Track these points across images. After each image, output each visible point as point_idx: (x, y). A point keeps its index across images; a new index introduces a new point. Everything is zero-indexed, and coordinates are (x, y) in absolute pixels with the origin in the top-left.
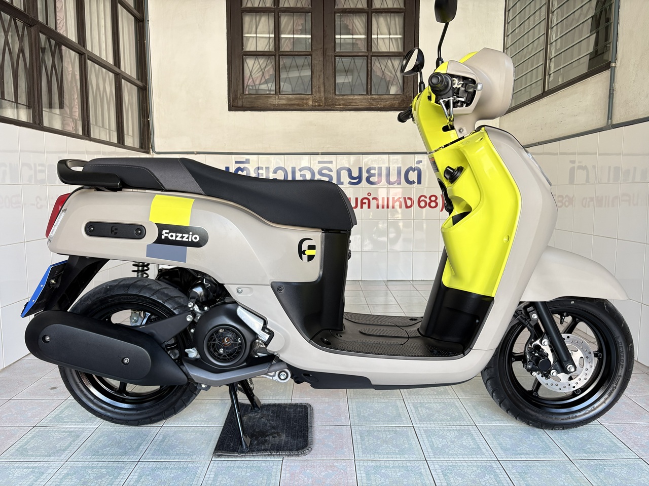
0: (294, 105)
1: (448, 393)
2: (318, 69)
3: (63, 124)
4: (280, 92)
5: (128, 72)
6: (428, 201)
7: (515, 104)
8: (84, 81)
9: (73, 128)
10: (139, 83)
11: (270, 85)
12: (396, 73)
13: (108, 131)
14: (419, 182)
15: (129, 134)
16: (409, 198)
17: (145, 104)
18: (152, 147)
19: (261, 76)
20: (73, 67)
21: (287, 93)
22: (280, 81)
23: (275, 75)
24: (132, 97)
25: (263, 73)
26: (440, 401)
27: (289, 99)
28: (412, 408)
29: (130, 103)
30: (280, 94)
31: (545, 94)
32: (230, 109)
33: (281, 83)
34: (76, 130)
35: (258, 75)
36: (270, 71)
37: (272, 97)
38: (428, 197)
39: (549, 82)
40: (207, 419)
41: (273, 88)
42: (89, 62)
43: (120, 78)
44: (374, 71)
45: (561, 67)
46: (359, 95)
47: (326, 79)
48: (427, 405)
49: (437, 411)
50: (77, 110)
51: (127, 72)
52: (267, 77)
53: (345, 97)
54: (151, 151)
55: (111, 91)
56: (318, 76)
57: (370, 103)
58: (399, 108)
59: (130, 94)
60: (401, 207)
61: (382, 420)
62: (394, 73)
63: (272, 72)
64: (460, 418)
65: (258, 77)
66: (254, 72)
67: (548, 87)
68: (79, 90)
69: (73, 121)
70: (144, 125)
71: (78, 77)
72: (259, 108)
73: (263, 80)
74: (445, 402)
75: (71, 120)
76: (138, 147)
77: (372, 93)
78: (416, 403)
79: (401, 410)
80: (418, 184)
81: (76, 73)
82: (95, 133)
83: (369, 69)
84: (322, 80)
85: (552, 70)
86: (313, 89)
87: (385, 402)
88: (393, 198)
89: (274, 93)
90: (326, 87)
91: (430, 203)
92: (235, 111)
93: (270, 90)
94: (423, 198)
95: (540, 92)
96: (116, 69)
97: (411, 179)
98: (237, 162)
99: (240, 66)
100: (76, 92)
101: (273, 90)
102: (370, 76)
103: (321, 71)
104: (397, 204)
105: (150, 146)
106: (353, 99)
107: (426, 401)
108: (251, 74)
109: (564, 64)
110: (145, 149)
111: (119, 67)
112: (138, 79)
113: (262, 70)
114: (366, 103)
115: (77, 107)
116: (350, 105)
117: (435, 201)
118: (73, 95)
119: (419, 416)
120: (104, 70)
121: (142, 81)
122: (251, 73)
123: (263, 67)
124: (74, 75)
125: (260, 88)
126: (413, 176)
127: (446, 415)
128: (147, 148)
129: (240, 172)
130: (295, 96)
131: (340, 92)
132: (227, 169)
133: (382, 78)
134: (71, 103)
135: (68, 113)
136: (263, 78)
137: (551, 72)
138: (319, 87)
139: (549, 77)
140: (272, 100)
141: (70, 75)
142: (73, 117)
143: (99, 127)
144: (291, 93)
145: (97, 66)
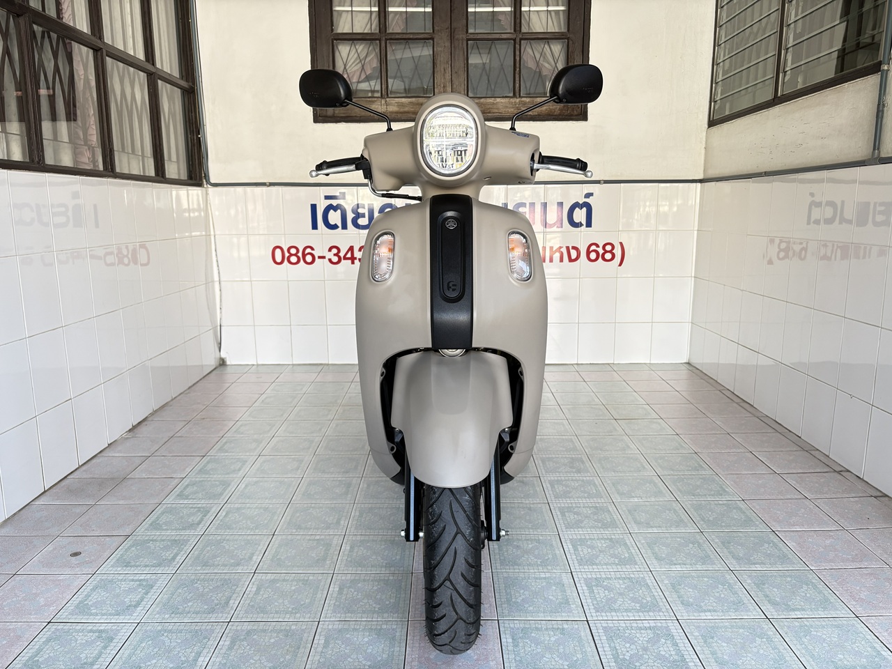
0: (408, 112)
1: (635, 561)
2: (442, 59)
3: (76, 154)
4: (388, 95)
5: (167, 69)
6: (601, 251)
7: (730, 110)
8: (103, 90)
9: (89, 158)
10: (183, 83)
11: (373, 83)
12: (556, 64)
13: (141, 158)
14: (589, 224)
15: (173, 160)
16: (574, 248)
17: (193, 114)
18: (205, 176)
19: (360, 70)
20: (86, 69)
21: (398, 95)
22: (387, 78)
23: (381, 69)
24: (174, 103)
25: (363, 66)
26: (623, 576)
27: (402, 105)
28: (585, 588)
29: (172, 114)
30: (388, 97)
31: (776, 100)
32: (316, 121)
33: (389, 80)
34: (94, 162)
35: (356, 68)
36: (373, 62)
37: (376, 101)
38: (601, 246)
39: (783, 83)
40: (293, 609)
41: (378, 88)
42: (109, 60)
43: (154, 79)
44: (524, 61)
45: (803, 63)
46: (503, 97)
47: (454, 75)
48: (605, 583)
49: (621, 594)
50: (95, 132)
51: (165, 70)
52: (369, 72)
53: (482, 100)
54: (205, 183)
55: (143, 98)
56: (442, 70)
57: (518, 108)
58: (561, 117)
59: (171, 99)
60: (561, 260)
61: (542, 609)
62: (553, 63)
63: (375, 64)
64: (654, 607)
65: (355, 72)
66: (349, 65)
67: (783, 90)
68: (96, 103)
69: (89, 149)
70: (193, 145)
71: (93, 83)
72: (358, 119)
73: (363, 76)
74: (632, 578)
75: (87, 147)
76: (186, 178)
77: (521, 95)
78: (590, 579)
79: (568, 593)
80: (587, 226)
81: (90, 78)
82: (122, 164)
83: (518, 58)
84: (448, 76)
85: (789, 67)
86: (435, 90)
87: (545, 578)
88: (551, 248)
89: (379, 95)
90: (455, 86)
91: (603, 254)
92: (323, 123)
93: (373, 92)
94: (593, 248)
95: (770, 97)
96: (149, 67)
97: (576, 220)
98: (327, 198)
99: (329, 57)
100: (91, 104)
101: (378, 91)
102: (518, 70)
103: (448, 62)
104: (557, 256)
105: (203, 175)
106: (494, 104)
107: (604, 576)
108: (345, 68)
109: (807, 58)
110: (196, 180)
111: (153, 64)
112: (182, 77)
113: (361, 61)
114: (512, 110)
115: (94, 127)
116: (489, 113)
117: (610, 251)
118: (88, 109)
119: (595, 602)
120: (132, 69)
121: (187, 81)
122: (345, 65)
123: (362, 56)
124: (87, 81)
125: (358, 88)
126: (580, 215)
127: (633, 600)
128: (198, 178)
129: (332, 211)
130: (409, 100)
131: (474, 94)
132: (314, 207)
133: (535, 71)
134: (85, 124)
135: (82, 137)
136: (363, 73)
137: (787, 69)
138: (444, 87)
139: (785, 76)
140: (377, 107)
141: (82, 82)
142: (89, 143)
143: (128, 153)
144: (404, 95)
145: (121, 65)
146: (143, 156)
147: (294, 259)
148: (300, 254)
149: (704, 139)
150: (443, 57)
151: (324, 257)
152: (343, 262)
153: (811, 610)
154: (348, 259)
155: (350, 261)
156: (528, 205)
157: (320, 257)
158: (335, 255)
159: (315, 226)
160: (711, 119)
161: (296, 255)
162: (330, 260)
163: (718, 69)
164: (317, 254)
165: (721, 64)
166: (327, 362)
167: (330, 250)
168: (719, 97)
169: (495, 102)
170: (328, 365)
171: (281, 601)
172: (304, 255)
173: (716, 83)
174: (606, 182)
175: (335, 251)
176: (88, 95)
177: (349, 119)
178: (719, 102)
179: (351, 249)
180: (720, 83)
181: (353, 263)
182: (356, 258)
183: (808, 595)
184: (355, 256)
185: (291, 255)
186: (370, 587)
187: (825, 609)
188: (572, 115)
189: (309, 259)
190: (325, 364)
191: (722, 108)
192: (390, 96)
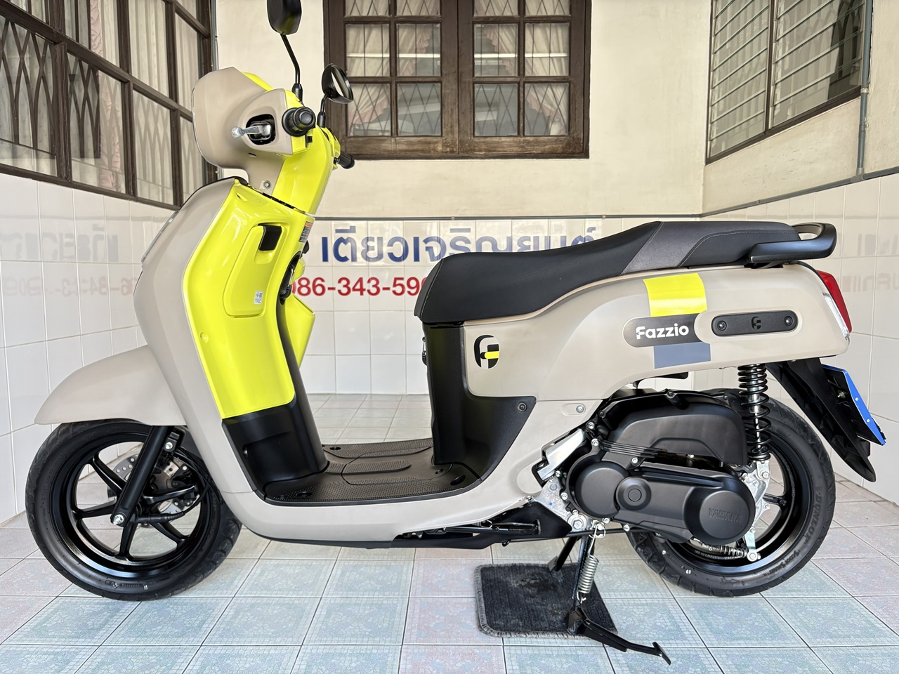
0: (417, 151)
2: (450, 100)
3: (100, 179)
4: (397, 134)
5: (188, 107)
7: (726, 147)
8: (128, 121)
9: (112, 184)
11: (383, 123)
12: (558, 106)
13: (160, 188)
19: (371, 111)
20: (113, 100)
21: (407, 135)
22: (397, 118)
23: (391, 110)
25: (374, 108)
26: (623, 563)
27: (411, 143)
29: (192, 151)
31: (768, 133)
33: (399, 121)
34: (118, 186)
35: (368, 109)
36: (384, 104)
37: (385, 140)
39: (773, 117)
40: (296, 587)
41: (388, 128)
42: (135, 94)
43: (177, 116)
44: (528, 103)
45: (791, 95)
46: (508, 136)
47: (461, 116)
48: (604, 569)
49: (619, 578)
50: (119, 160)
52: (379, 113)
53: (488, 139)
55: (165, 133)
56: (450, 111)
57: (522, 147)
58: (563, 155)
59: (191, 137)
62: (556, 105)
63: (386, 105)
64: (652, 587)
65: (366, 113)
66: (362, 106)
67: (773, 123)
68: (121, 132)
69: (113, 175)
71: (120, 114)
73: (374, 117)
74: (631, 565)
75: (111, 173)
77: (526, 134)
81: (117, 109)
82: (142, 191)
83: (522, 100)
84: (455, 116)
85: (778, 99)
86: (443, 129)
89: (388, 134)
90: (461, 126)
93: (383, 131)
95: (761, 130)
96: (173, 103)
98: (338, 231)
100: (117, 134)
101: (388, 131)
102: (522, 110)
103: (455, 104)
108: (357, 109)
109: (794, 90)
111: (176, 101)
113: (372, 103)
114: (517, 148)
115: (119, 155)
116: (494, 151)
118: (113, 138)
120: (156, 104)
122: (357, 107)
123: (374, 98)
124: (114, 111)
125: (369, 128)
129: (342, 244)
130: (418, 139)
131: (480, 133)
132: (325, 240)
133: (539, 113)
134: (111, 150)
135: (107, 163)
136: (374, 114)
137: (776, 103)
138: (451, 127)
139: (774, 110)
140: (387, 145)
141: (110, 111)
142: (113, 169)
143: (149, 182)
144: (413, 135)
145: (146, 99)
146: (163, 186)
147: (304, 290)
148: (310, 286)
149: (702, 177)
150: (451, 98)
151: (333, 289)
152: (352, 292)
153: (808, 592)
154: (357, 290)
155: (359, 292)
156: (532, 239)
157: (329, 289)
158: (344, 286)
159: (325, 258)
160: (708, 157)
161: (306, 286)
162: (340, 292)
163: (713, 111)
164: (327, 285)
165: (716, 105)
166: (334, 392)
167: (340, 281)
168: (715, 135)
169: (500, 141)
170: (335, 394)
171: (284, 581)
172: (314, 287)
173: (712, 123)
174: (608, 217)
175: (344, 282)
176: (114, 124)
177: (361, 156)
178: (715, 140)
179: (360, 280)
180: (715, 123)
181: (362, 294)
182: (364, 290)
183: (805, 579)
184: (364, 287)
185: (302, 286)
186: (372, 571)
187: (821, 590)
188: (574, 153)
189: (319, 290)
190: (332, 394)
191: (718, 146)
192: (399, 135)
